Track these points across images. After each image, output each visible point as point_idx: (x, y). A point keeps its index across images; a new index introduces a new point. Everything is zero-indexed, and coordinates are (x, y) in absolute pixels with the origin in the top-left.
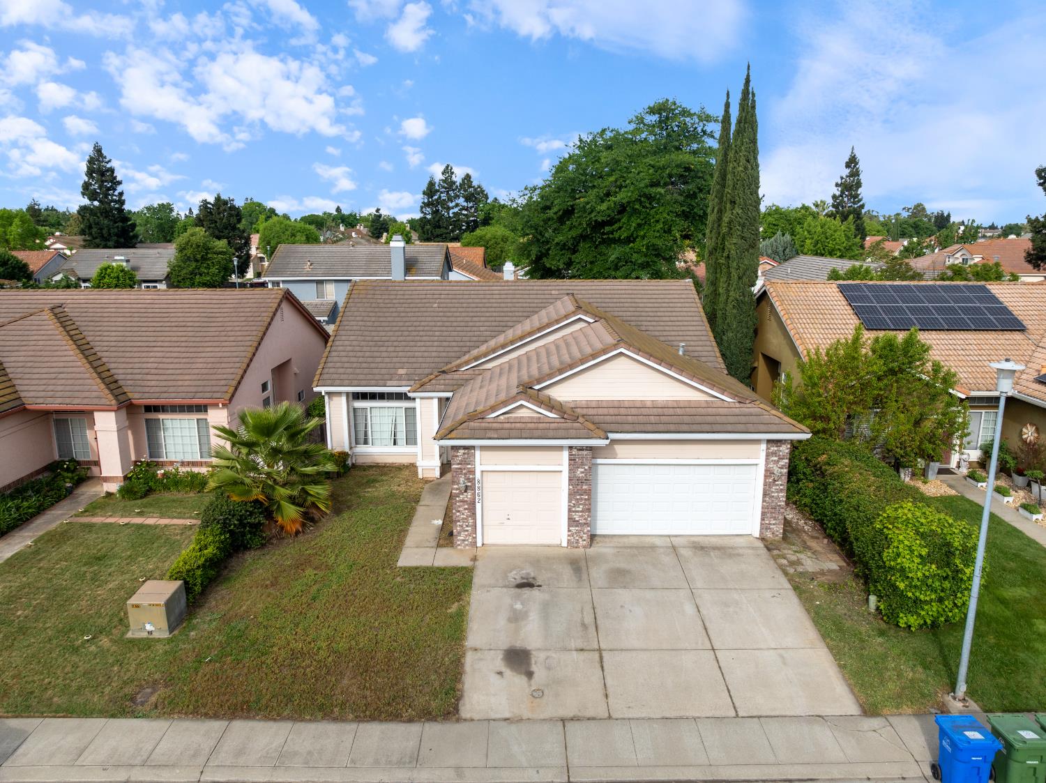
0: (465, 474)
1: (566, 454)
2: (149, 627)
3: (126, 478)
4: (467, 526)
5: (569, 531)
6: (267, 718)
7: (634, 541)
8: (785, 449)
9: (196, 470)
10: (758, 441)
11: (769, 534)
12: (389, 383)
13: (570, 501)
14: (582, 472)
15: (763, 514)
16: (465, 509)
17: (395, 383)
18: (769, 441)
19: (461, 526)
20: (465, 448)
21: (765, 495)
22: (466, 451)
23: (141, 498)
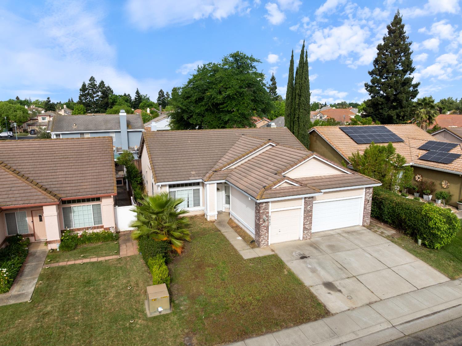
0: (266, 214)
1: (303, 200)
2: (160, 309)
3: (62, 240)
4: (265, 237)
5: (304, 232)
6: (258, 335)
7: (322, 234)
8: (371, 190)
9: (96, 231)
10: (362, 188)
11: (365, 224)
12: (190, 178)
13: (304, 220)
14: (309, 208)
15: (364, 216)
16: (265, 230)
17: (193, 178)
18: (366, 188)
19: (263, 237)
20: (266, 203)
21: (365, 208)
22: (266, 204)
23: (74, 249)
